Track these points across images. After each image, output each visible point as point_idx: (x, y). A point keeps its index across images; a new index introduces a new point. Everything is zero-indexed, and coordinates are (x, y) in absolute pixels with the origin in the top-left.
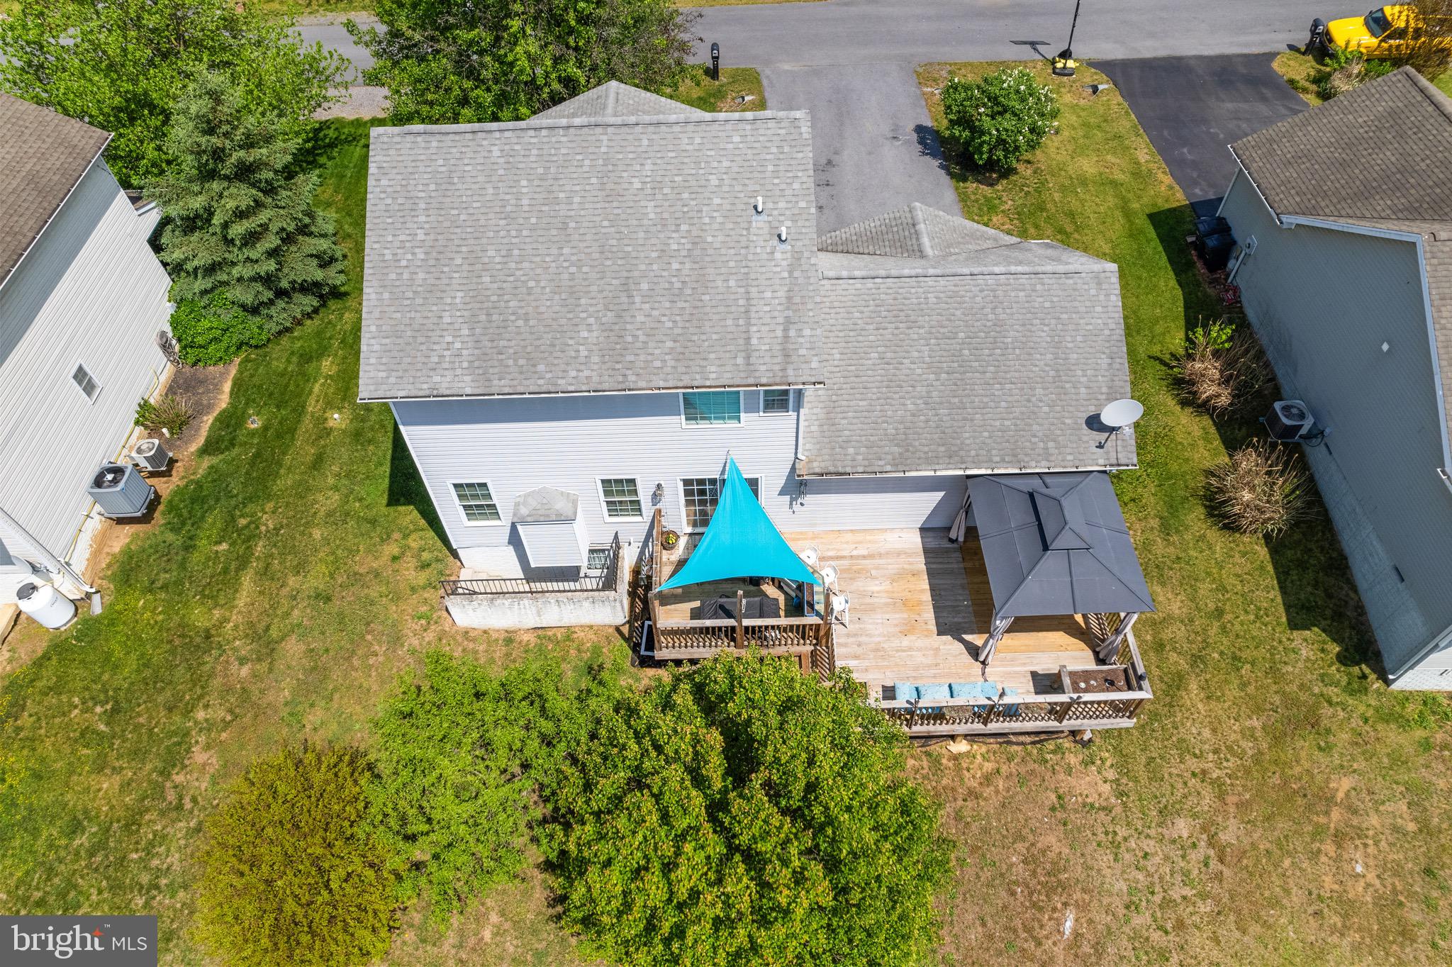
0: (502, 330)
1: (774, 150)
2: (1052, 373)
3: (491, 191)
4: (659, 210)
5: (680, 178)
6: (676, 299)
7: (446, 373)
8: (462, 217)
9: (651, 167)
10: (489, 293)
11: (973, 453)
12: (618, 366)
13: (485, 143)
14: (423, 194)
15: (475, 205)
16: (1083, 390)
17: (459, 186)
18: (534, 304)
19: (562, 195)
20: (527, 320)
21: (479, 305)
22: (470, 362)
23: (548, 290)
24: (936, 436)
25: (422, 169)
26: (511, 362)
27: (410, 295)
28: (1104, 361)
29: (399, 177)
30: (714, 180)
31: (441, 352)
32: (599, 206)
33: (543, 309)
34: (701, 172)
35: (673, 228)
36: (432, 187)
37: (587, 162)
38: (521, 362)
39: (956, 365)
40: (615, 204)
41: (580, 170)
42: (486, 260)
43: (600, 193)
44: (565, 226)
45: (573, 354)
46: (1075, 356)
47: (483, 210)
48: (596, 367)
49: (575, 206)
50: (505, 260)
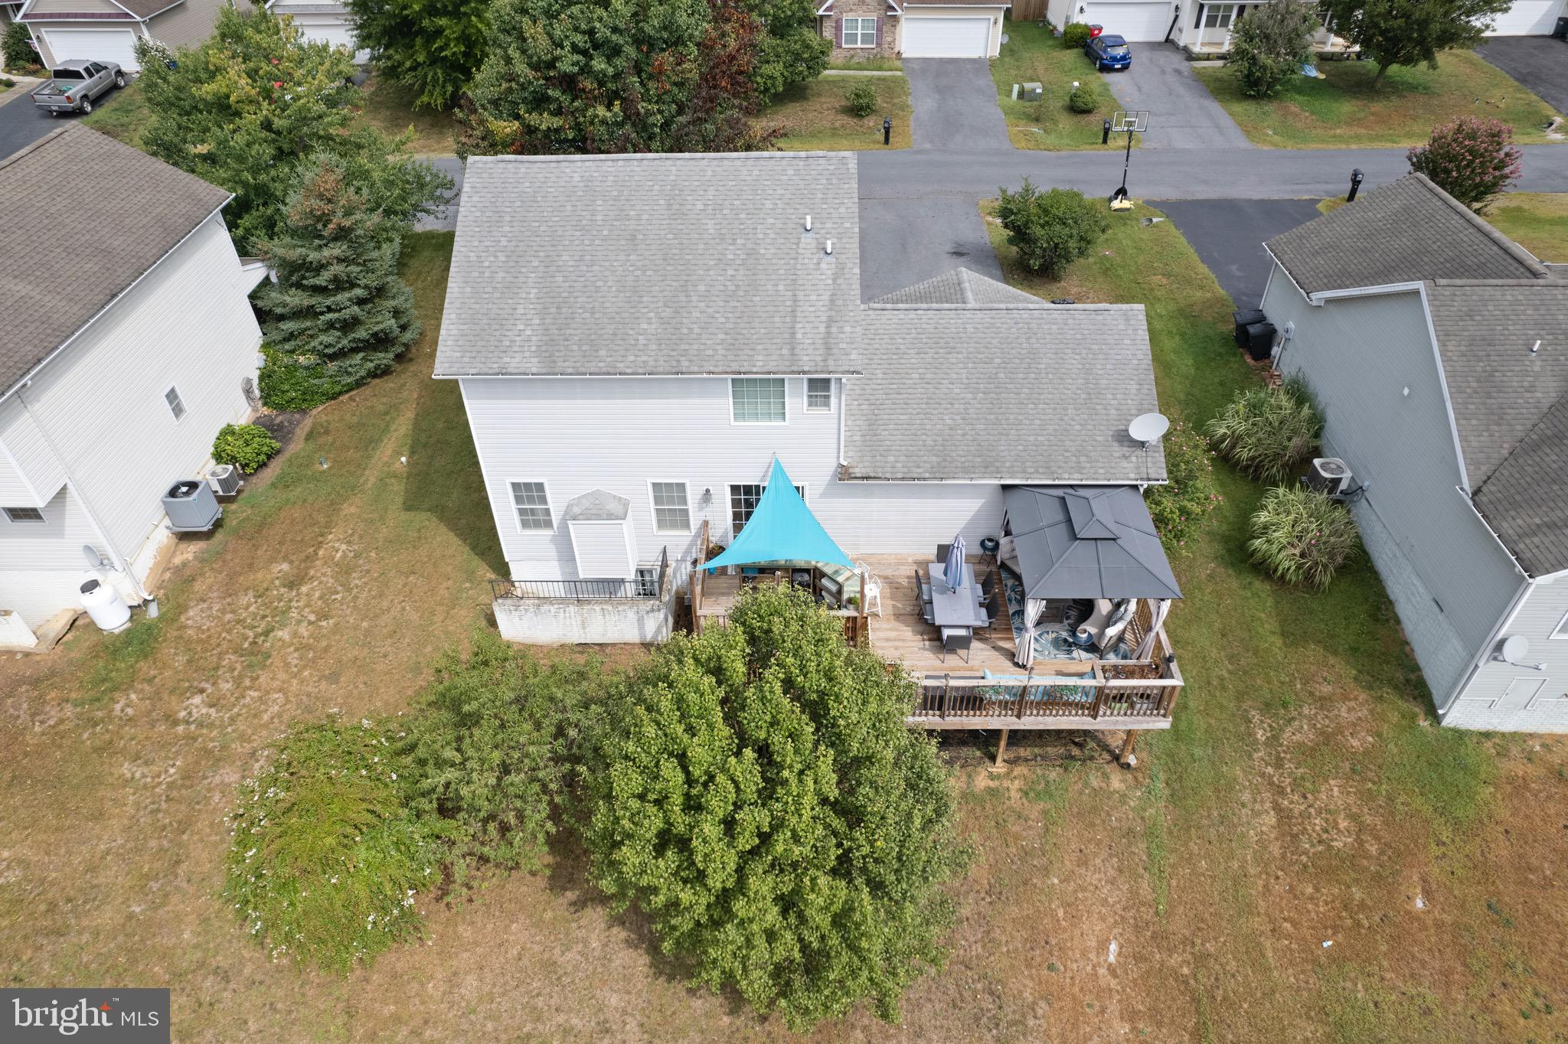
0: (569, 321)
1: (824, 182)
2: (1083, 396)
3: (569, 208)
4: (718, 227)
5: (739, 202)
6: (729, 299)
7: (516, 355)
8: (542, 229)
9: (714, 193)
10: (561, 290)
11: (1008, 464)
12: (672, 353)
13: (567, 170)
14: (509, 210)
15: (554, 219)
16: (1113, 412)
17: (543, 204)
18: (601, 300)
19: (632, 213)
20: (593, 313)
21: (550, 300)
22: (538, 346)
23: (614, 289)
24: (973, 448)
25: (510, 190)
26: (575, 347)
27: (490, 290)
28: (1133, 387)
29: (490, 195)
30: (769, 205)
31: (513, 338)
32: (664, 222)
33: (608, 305)
34: (758, 197)
35: (730, 241)
36: (518, 204)
37: (657, 187)
38: (584, 348)
39: (992, 386)
40: (679, 221)
41: (649, 193)
42: (561, 263)
43: (666, 212)
44: (633, 238)
45: (633, 342)
46: (1106, 382)
47: (561, 223)
48: (653, 353)
49: (643, 222)
50: (577, 264)
